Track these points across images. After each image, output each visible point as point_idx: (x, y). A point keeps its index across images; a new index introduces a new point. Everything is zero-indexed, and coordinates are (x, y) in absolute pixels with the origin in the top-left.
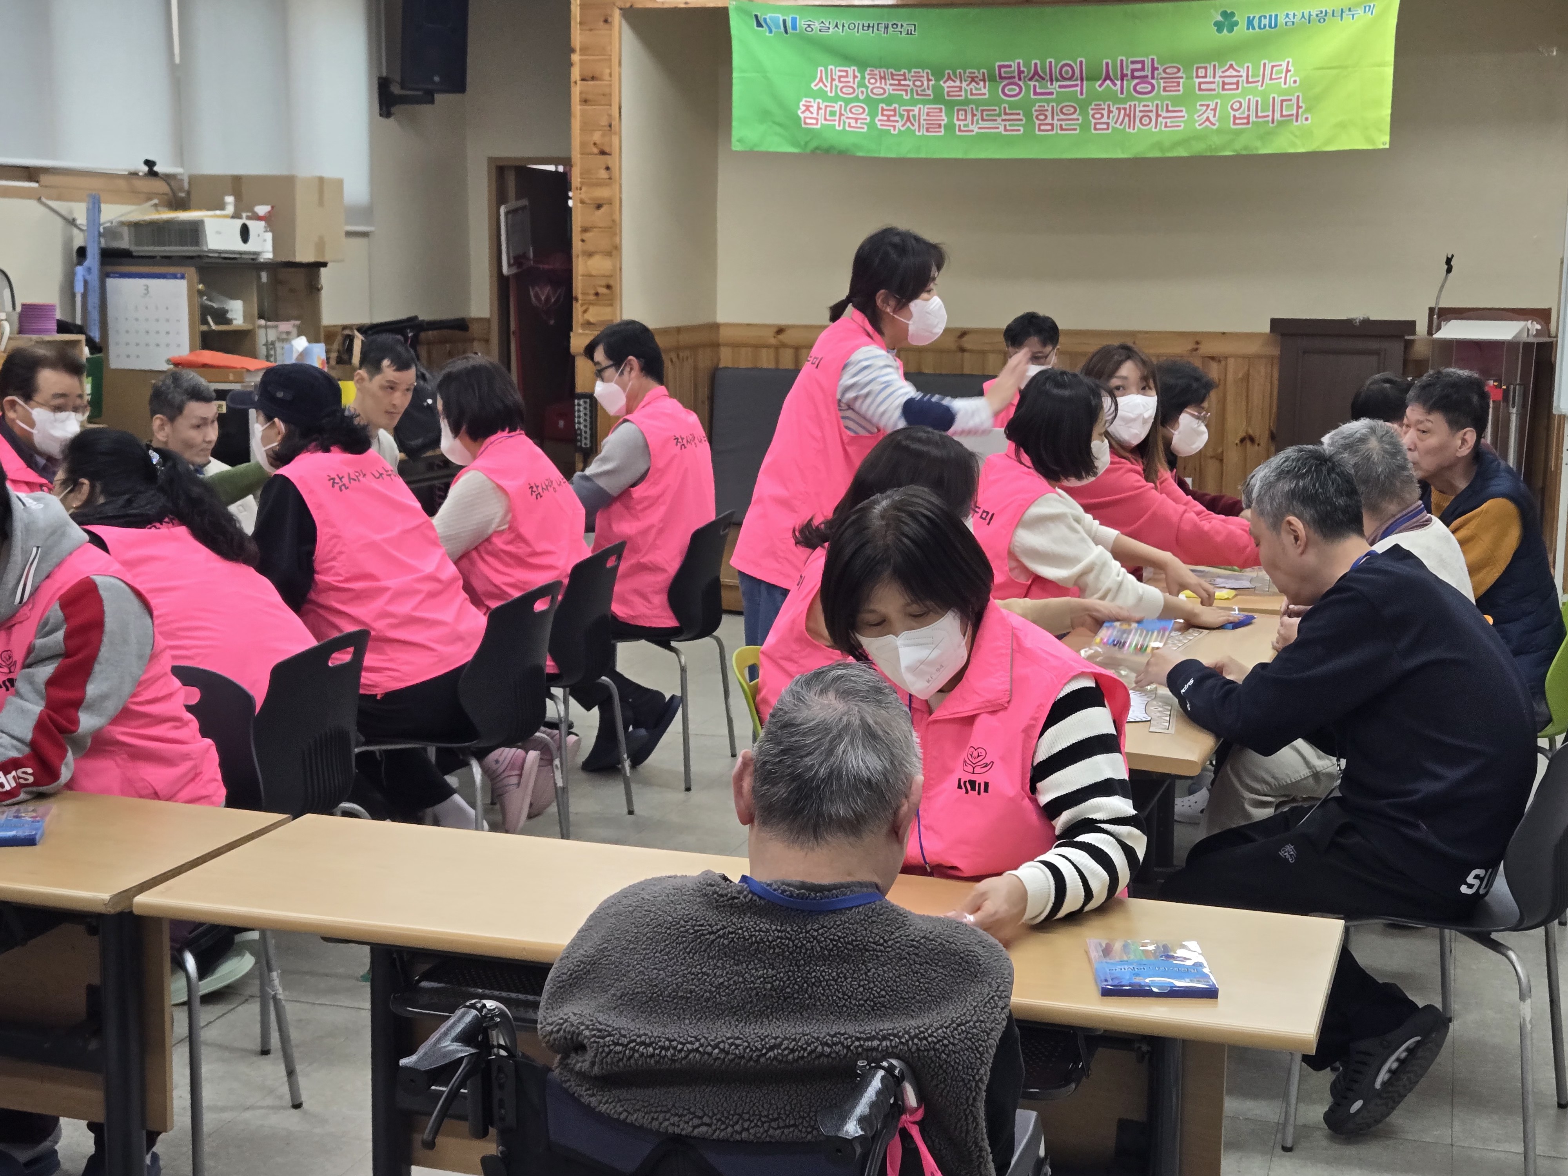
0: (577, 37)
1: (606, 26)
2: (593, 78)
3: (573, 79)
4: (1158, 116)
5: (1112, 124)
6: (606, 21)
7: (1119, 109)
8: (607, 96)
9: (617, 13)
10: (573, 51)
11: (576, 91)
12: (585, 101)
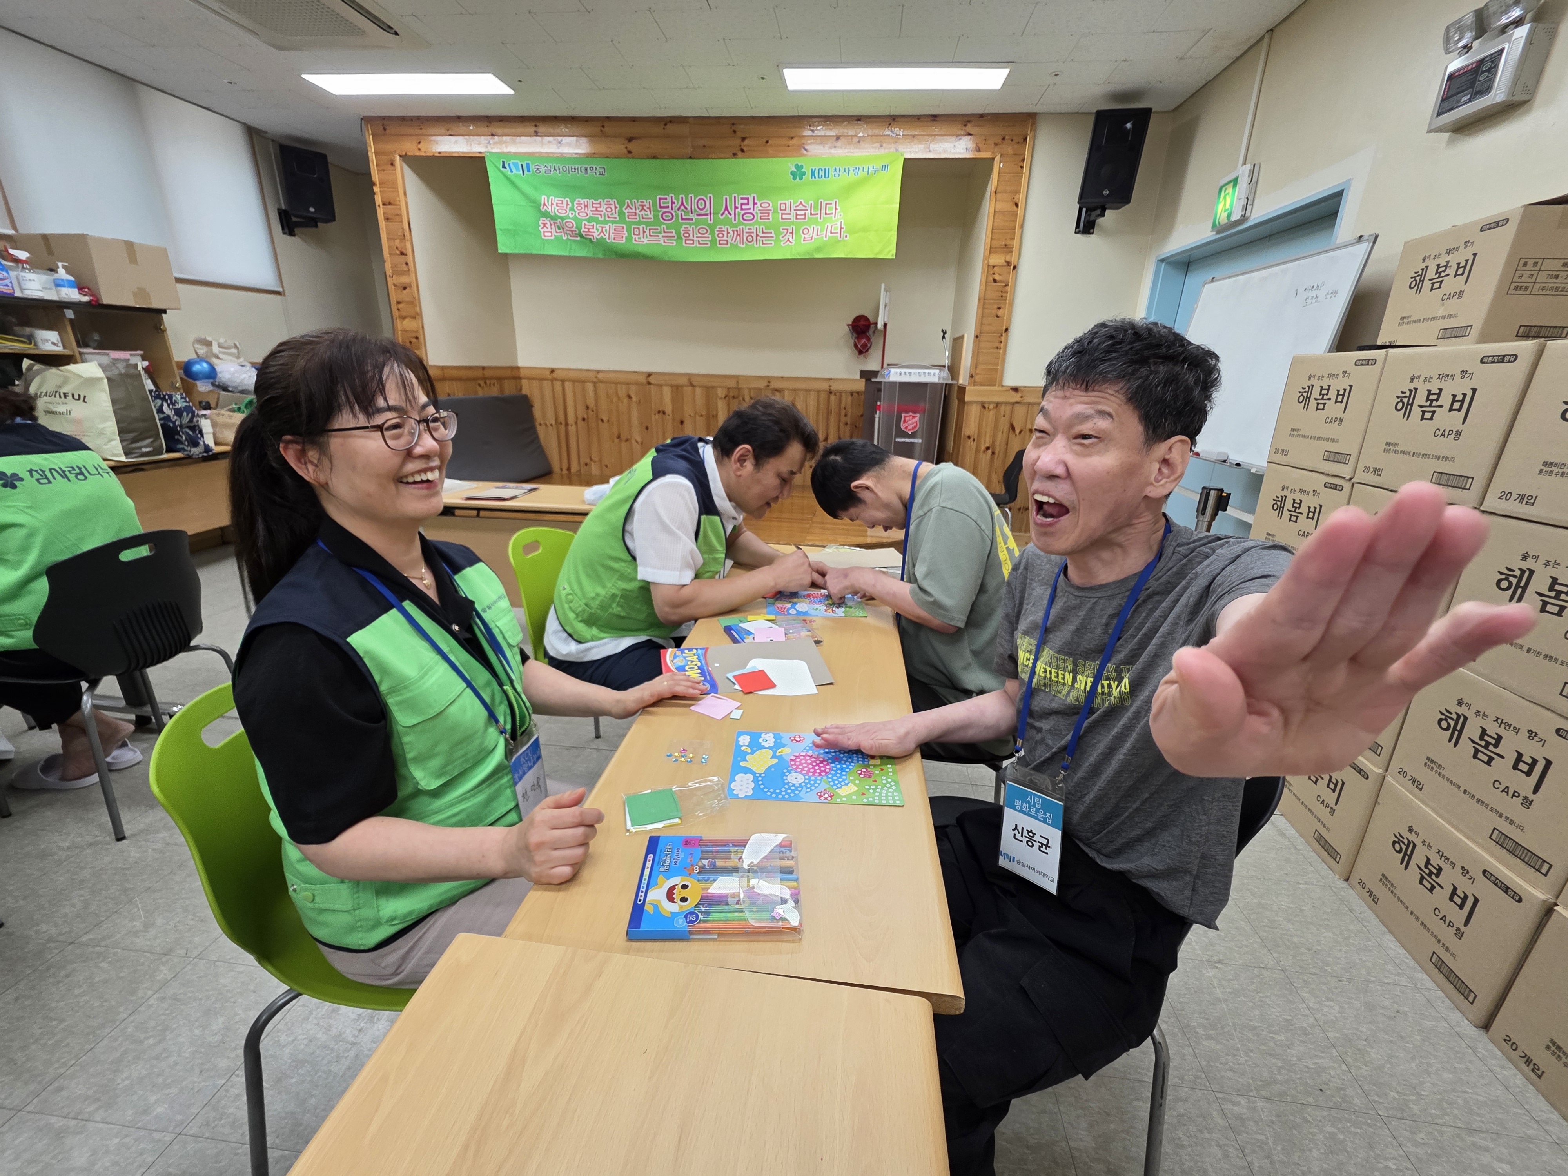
0: (375, 176)
1: (392, 168)
2: (390, 204)
3: (377, 204)
4: (757, 235)
5: (729, 240)
6: (392, 164)
7: (733, 231)
8: (399, 215)
9: (398, 157)
10: (374, 184)
11: (380, 212)
12: (387, 219)
